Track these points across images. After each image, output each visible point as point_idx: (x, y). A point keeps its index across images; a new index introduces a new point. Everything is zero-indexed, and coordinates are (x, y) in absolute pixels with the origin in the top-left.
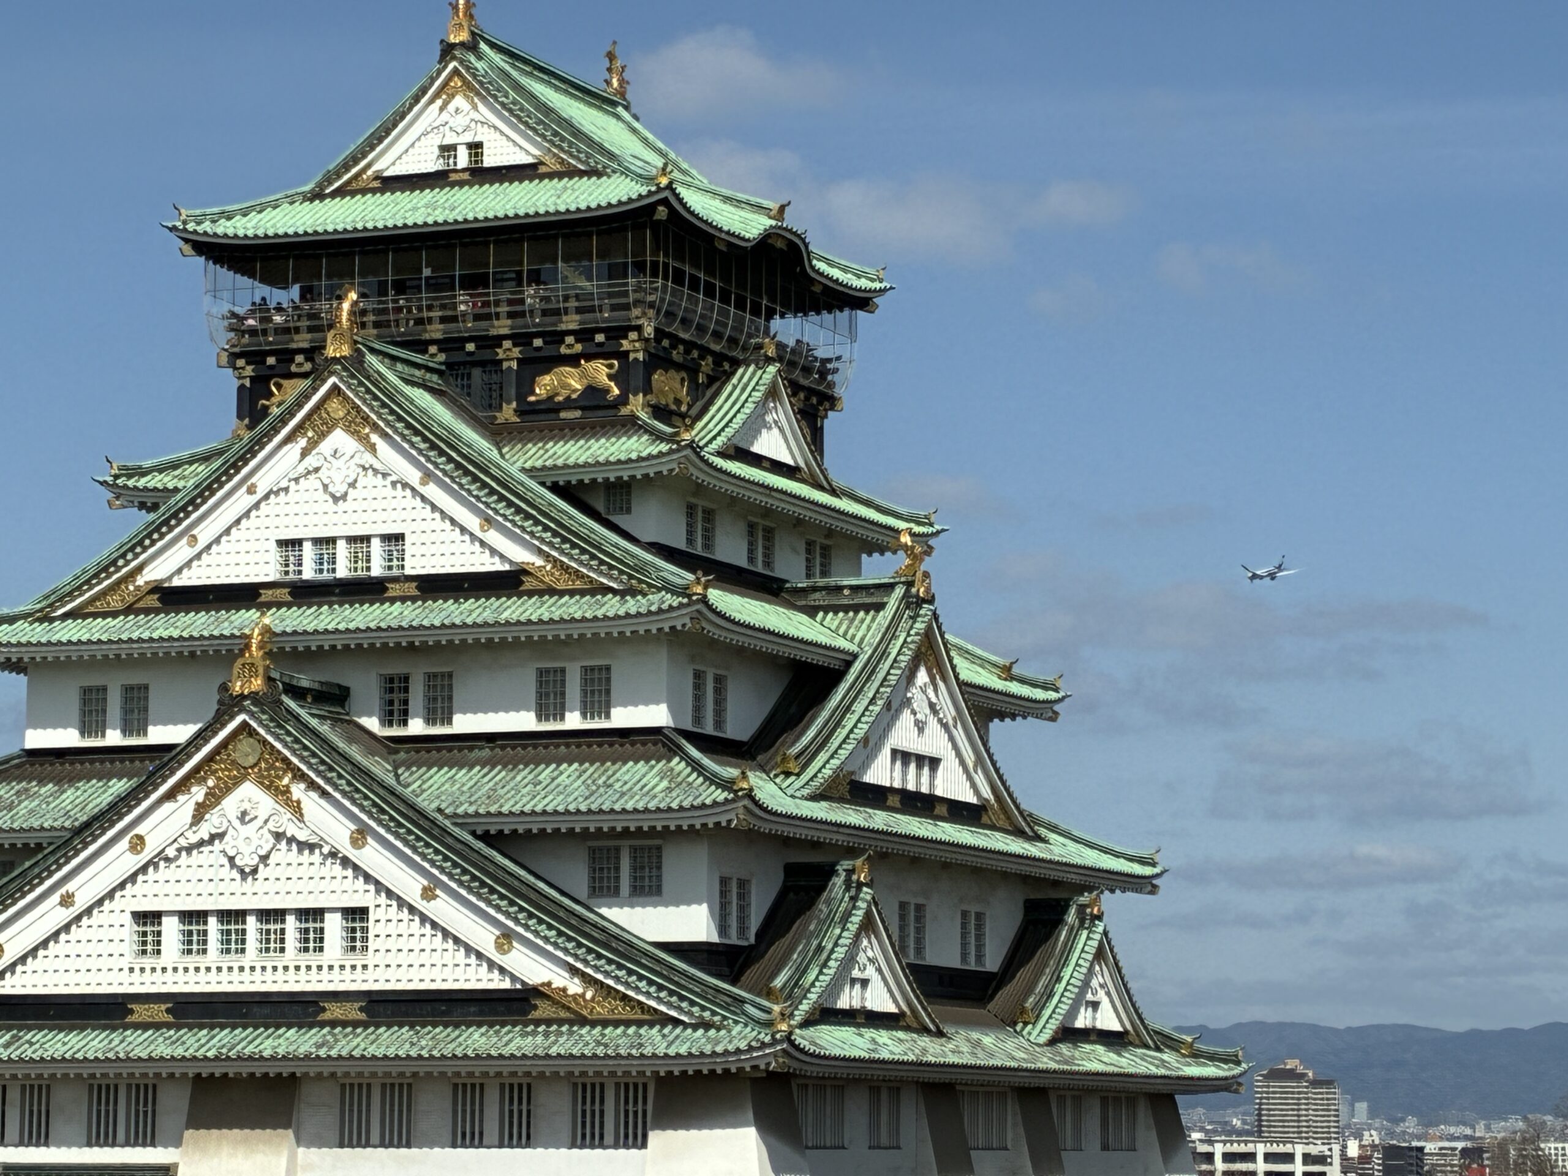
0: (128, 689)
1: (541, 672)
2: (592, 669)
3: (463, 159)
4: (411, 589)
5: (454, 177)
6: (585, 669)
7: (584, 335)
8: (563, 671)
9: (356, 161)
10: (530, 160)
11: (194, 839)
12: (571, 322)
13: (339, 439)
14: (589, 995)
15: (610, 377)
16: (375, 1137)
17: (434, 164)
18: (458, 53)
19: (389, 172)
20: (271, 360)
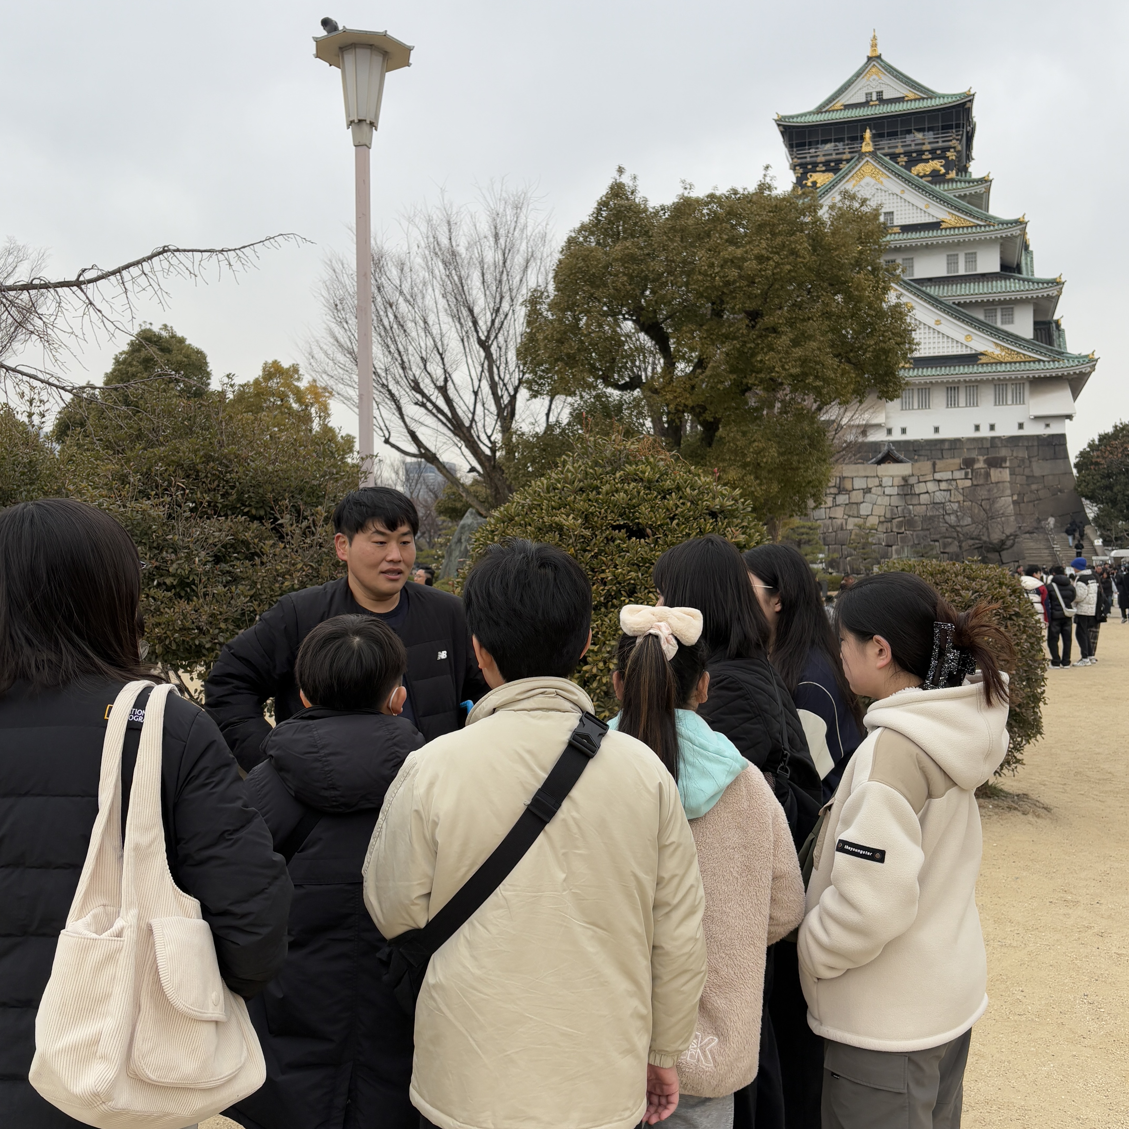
1: (948, 256)
2: (969, 254)
3: (874, 97)
4: (898, 230)
5: (871, 103)
6: (966, 254)
8: (957, 255)
9: (834, 100)
10: (902, 95)
12: (927, 147)
13: (868, 179)
14: (1003, 354)
15: (941, 166)
16: (916, 406)
17: (863, 100)
18: (875, 59)
19: (847, 103)
20: (810, 167)
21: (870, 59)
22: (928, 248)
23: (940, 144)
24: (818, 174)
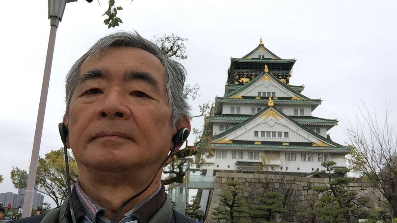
0: (237, 108)
1: (294, 109)
3: (261, 57)
4: (277, 98)
5: (261, 59)
6: (300, 109)
7: (281, 76)
8: (297, 109)
9: (248, 56)
10: (270, 58)
11: (264, 122)
13: (266, 81)
14: (321, 143)
16: (291, 159)
17: (258, 57)
18: (261, 46)
19: (252, 58)
20: (241, 76)
21: (260, 45)
22: (288, 106)
23: (285, 74)
24: (244, 78)
